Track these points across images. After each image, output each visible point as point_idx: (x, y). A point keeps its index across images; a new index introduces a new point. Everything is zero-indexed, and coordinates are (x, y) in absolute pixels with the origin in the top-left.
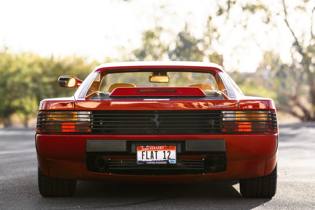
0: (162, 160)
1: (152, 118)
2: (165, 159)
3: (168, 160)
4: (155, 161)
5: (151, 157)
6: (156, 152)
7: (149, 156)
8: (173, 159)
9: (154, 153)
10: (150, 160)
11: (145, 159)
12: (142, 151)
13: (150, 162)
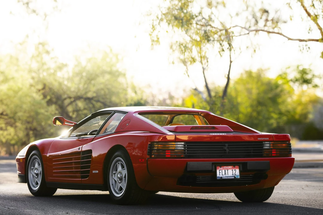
0: (231, 176)
1: (224, 147)
2: (233, 175)
3: (235, 176)
4: (227, 177)
5: (225, 174)
6: (228, 170)
7: (223, 174)
8: (238, 175)
9: (226, 171)
10: (224, 176)
11: (221, 176)
12: (219, 169)
13: (224, 177)
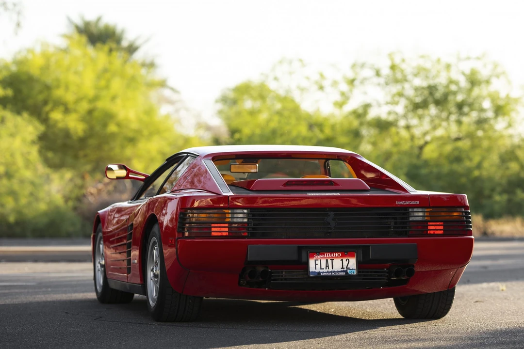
0: (339, 270)
1: (326, 217)
2: (342, 270)
3: (347, 270)
4: (331, 272)
5: (326, 266)
6: (332, 260)
7: (324, 266)
8: (352, 269)
9: (330, 262)
10: (325, 270)
11: (318, 270)
12: (315, 259)
13: (325, 272)
